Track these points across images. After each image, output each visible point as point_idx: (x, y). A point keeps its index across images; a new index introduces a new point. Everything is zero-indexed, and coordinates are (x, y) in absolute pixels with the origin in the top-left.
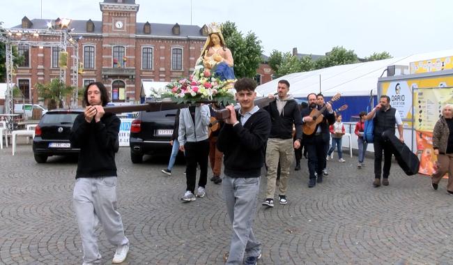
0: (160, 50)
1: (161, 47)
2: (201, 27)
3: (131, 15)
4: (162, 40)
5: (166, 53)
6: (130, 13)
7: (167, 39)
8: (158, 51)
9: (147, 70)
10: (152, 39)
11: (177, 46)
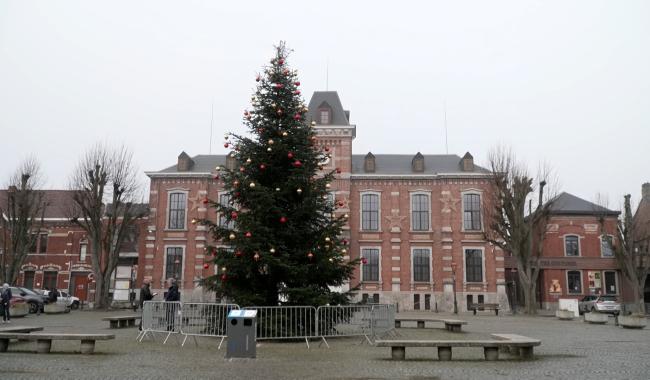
0: (391, 197)
1: (393, 193)
2: (462, 156)
3: (342, 143)
4: (395, 180)
5: (402, 203)
6: (340, 139)
7: (403, 180)
8: (387, 200)
9: (370, 232)
10: (378, 180)
11: (422, 190)
